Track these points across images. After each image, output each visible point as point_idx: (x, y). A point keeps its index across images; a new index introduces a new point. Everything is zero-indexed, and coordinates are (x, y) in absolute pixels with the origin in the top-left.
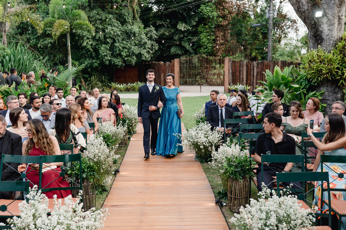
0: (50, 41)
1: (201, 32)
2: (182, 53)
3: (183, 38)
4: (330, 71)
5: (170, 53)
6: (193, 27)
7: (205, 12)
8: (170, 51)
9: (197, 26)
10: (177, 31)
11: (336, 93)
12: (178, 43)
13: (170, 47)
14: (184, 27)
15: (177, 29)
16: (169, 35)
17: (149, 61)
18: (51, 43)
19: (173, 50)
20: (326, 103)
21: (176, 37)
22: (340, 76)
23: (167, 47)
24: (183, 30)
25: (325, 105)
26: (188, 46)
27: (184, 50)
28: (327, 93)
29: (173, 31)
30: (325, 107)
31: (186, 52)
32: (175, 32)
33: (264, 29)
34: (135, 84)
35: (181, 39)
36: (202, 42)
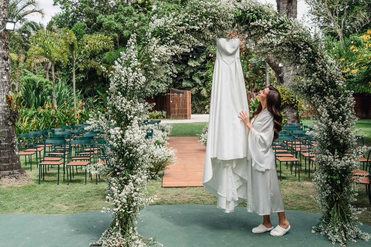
0: (82, 77)
1: (209, 68)
2: (193, 86)
3: (193, 73)
4: (288, 99)
5: (182, 86)
6: (202, 63)
7: (212, 51)
8: (181, 84)
9: (205, 62)
10: (188, 67)
11: (293, 112)
12: (189, 77)
13: (181, 81)
14: (194, 64)
15: (188, 65)
16: (181, 70)
17: (165, 93)
18: (83, 78)
19: (185, 84)
20: (287, 118)
21: (187, 72)
22: (294, 102)
23: (179, 81)
24: (193, 66)
25: (286, 119)
26: (197, 80)
27: (194, 84)
28: (287, 112)
29: (184, 67)
30: (286, 121)
31: (196, 85)
32: (186, 68)
33: (263, 65)
34: (153, 113)
35: (192, 74)
36: (210, 77)
